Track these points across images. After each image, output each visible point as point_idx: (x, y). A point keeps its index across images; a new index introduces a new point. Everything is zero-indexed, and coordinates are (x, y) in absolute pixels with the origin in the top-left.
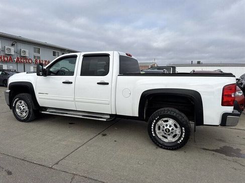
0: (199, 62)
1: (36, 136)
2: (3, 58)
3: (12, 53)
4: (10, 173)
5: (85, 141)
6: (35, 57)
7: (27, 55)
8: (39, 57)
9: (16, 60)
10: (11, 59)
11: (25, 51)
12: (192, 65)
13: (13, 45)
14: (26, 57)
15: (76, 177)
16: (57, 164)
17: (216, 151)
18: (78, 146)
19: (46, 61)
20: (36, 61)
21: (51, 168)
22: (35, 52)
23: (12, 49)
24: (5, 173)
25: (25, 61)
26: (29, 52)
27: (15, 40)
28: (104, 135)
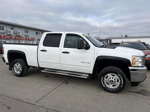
0: (126, 36)
1: (25, 85)
2: (6, 37)
3: (12, 33)
4: (9, 108)
5: (55, 87)
6: (25, 36)
7: (21, 34)
8: (28, 36)
9: (14, 38)
10: (11, 37)
11: (19, 32)
12: (122, 38)
13: (12, 29)
14: (20, 36)
15: (49, 110)
16: (38, 102)
17: (137, 92)
18: (51, 91)
19: (32, 38)
20: (26, 38)
21: (34, 104)
22: (25, 32)
23: (12, 31)
24: (6, 108)
25: (19, 38)
26: (22, 33)
27: (13, 26)
28: (67, 83)
